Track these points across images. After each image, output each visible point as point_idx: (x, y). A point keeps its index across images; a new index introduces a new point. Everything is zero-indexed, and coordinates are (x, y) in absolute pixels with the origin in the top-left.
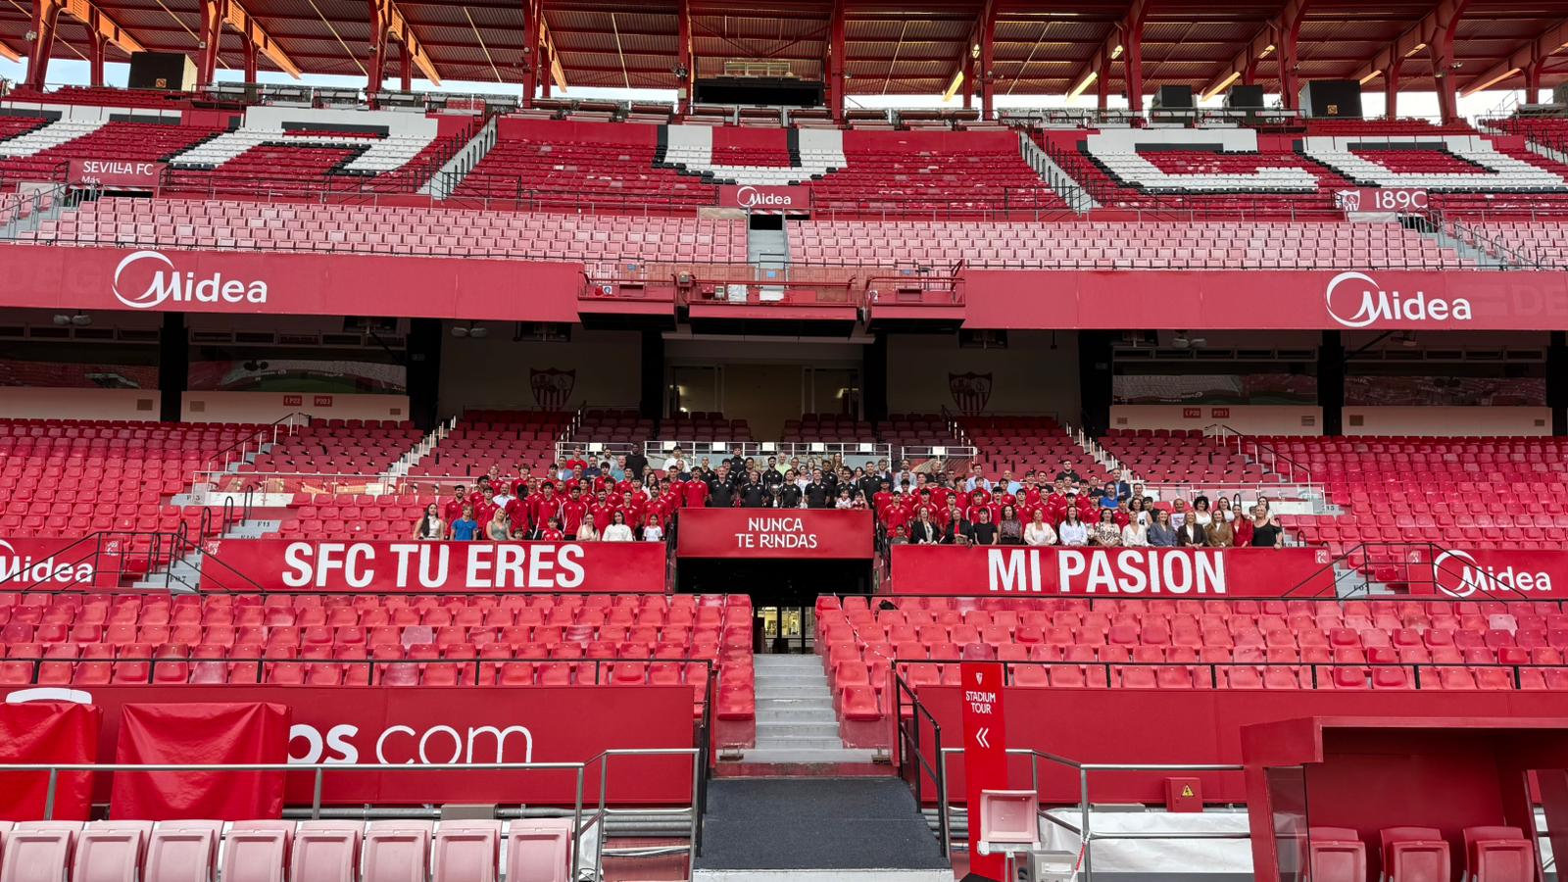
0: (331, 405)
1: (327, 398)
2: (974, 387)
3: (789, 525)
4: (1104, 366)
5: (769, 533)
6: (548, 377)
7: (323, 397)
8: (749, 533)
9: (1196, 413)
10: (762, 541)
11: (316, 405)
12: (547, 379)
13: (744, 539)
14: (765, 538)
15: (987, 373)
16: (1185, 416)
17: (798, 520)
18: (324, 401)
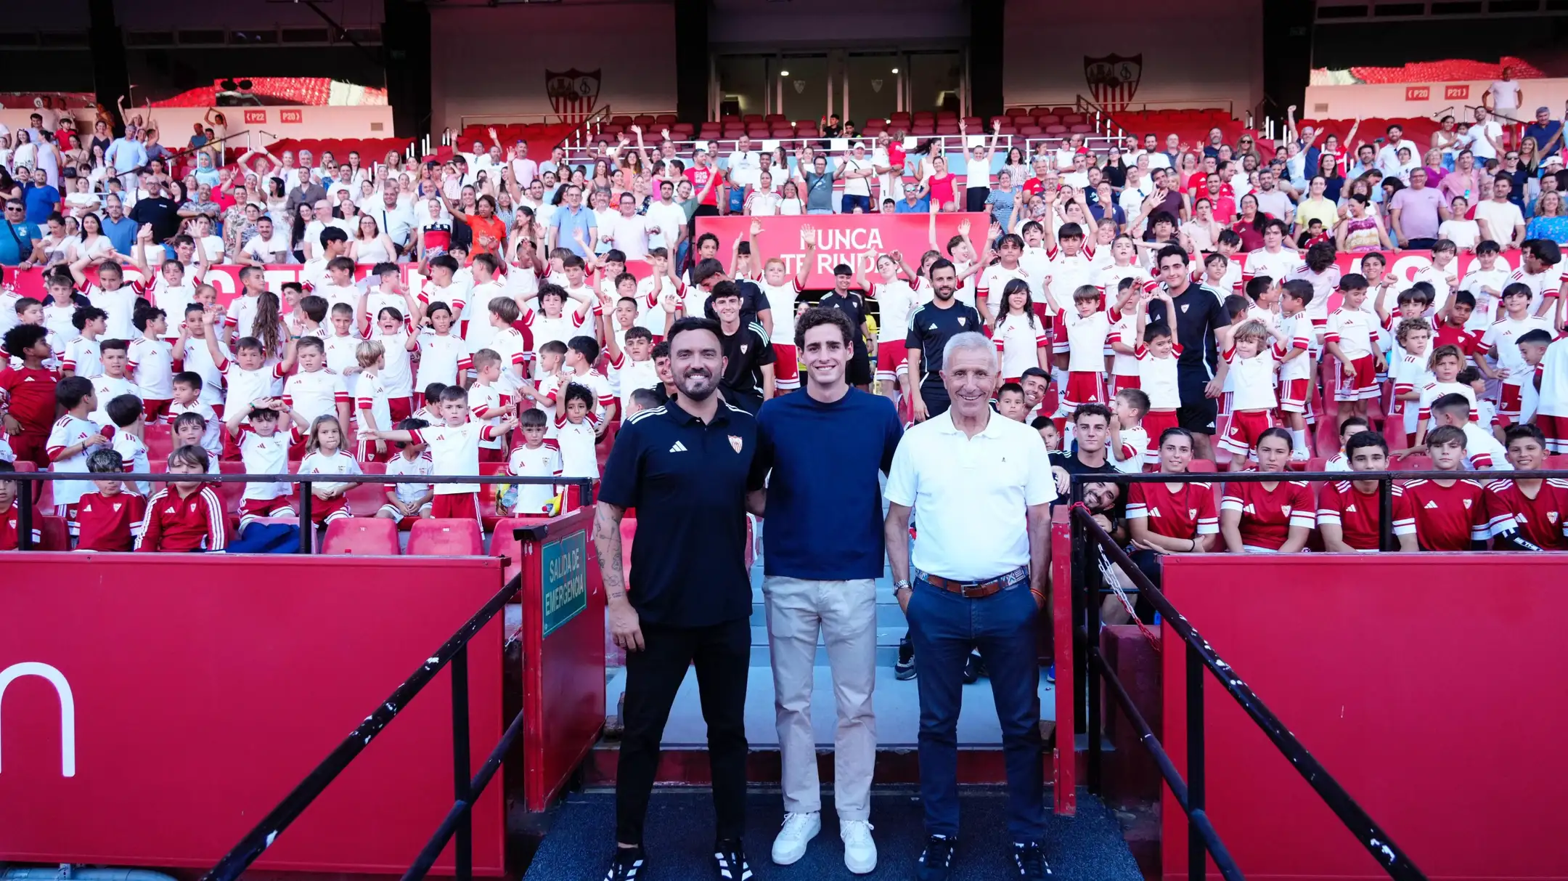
0: (300, 121)
1: (295, 111)
2: (1117, 74)
3: (862, 239)
4: (1302, 31)
5: (831, 252)
6: (567, 81)
7: (291, 111)
8: (802, 252)
9: (1423, 93)
10: (820, 264)
11: (283, 121)
12: (566, 84)
13: (793, 262)
14: (824, 260)
15: (1134, 54)
16: (1408, 99)
17: (875, 231)
18: (292, 117)
